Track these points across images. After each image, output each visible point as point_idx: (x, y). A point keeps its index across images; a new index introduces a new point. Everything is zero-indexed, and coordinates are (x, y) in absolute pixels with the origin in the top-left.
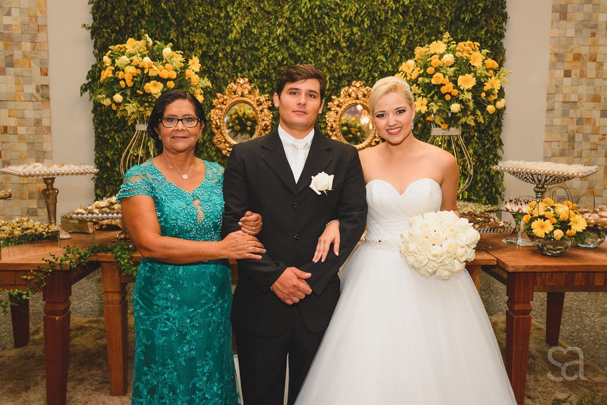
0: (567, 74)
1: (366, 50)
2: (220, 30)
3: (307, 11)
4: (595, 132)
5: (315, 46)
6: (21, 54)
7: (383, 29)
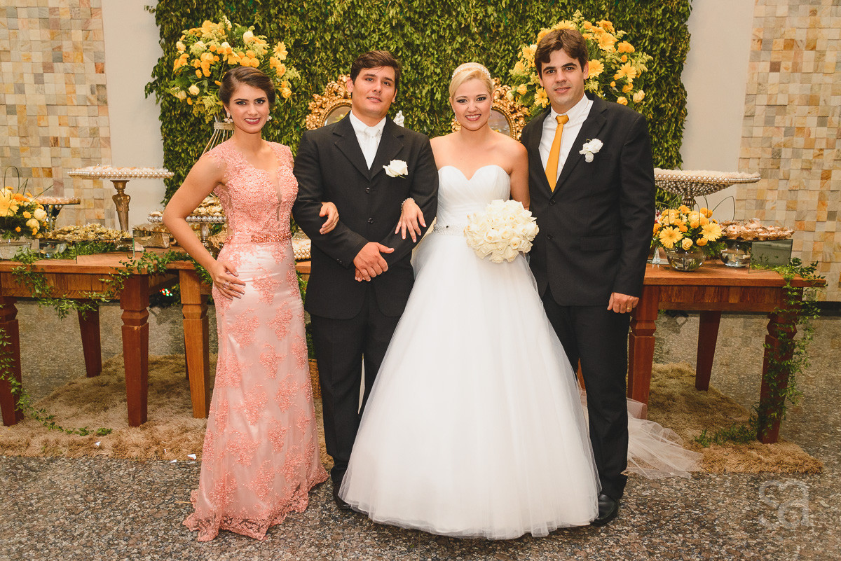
0: (775, 67)
1: (504, 37)
2: (317, 11)
4: (809, 146)
5: (438, 32)
6: (71, 45)
7: (528, 8)
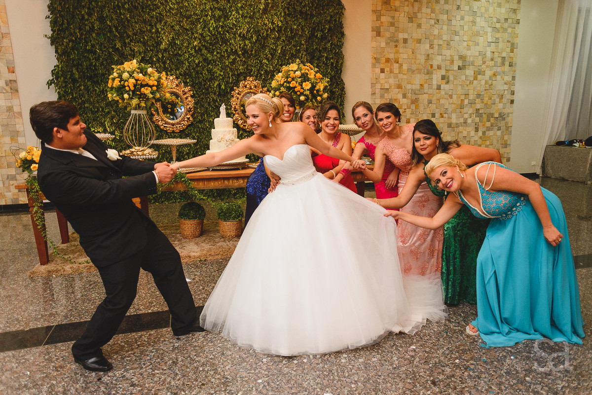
0: (382, 71)
1: (254, 57)
2: (153, 41)
3: (214, 29)
5: (221, 53)
7: (266, 42)
